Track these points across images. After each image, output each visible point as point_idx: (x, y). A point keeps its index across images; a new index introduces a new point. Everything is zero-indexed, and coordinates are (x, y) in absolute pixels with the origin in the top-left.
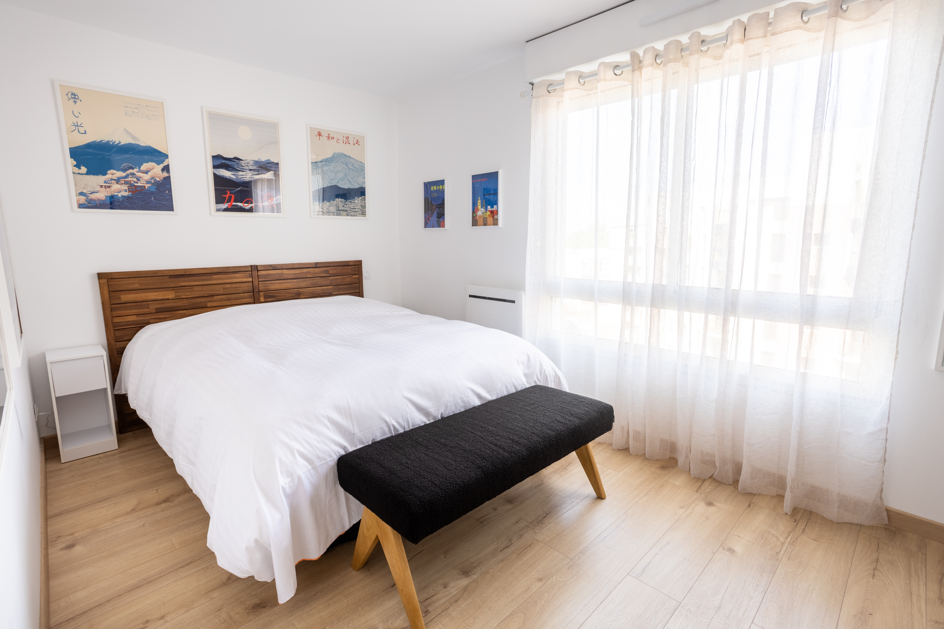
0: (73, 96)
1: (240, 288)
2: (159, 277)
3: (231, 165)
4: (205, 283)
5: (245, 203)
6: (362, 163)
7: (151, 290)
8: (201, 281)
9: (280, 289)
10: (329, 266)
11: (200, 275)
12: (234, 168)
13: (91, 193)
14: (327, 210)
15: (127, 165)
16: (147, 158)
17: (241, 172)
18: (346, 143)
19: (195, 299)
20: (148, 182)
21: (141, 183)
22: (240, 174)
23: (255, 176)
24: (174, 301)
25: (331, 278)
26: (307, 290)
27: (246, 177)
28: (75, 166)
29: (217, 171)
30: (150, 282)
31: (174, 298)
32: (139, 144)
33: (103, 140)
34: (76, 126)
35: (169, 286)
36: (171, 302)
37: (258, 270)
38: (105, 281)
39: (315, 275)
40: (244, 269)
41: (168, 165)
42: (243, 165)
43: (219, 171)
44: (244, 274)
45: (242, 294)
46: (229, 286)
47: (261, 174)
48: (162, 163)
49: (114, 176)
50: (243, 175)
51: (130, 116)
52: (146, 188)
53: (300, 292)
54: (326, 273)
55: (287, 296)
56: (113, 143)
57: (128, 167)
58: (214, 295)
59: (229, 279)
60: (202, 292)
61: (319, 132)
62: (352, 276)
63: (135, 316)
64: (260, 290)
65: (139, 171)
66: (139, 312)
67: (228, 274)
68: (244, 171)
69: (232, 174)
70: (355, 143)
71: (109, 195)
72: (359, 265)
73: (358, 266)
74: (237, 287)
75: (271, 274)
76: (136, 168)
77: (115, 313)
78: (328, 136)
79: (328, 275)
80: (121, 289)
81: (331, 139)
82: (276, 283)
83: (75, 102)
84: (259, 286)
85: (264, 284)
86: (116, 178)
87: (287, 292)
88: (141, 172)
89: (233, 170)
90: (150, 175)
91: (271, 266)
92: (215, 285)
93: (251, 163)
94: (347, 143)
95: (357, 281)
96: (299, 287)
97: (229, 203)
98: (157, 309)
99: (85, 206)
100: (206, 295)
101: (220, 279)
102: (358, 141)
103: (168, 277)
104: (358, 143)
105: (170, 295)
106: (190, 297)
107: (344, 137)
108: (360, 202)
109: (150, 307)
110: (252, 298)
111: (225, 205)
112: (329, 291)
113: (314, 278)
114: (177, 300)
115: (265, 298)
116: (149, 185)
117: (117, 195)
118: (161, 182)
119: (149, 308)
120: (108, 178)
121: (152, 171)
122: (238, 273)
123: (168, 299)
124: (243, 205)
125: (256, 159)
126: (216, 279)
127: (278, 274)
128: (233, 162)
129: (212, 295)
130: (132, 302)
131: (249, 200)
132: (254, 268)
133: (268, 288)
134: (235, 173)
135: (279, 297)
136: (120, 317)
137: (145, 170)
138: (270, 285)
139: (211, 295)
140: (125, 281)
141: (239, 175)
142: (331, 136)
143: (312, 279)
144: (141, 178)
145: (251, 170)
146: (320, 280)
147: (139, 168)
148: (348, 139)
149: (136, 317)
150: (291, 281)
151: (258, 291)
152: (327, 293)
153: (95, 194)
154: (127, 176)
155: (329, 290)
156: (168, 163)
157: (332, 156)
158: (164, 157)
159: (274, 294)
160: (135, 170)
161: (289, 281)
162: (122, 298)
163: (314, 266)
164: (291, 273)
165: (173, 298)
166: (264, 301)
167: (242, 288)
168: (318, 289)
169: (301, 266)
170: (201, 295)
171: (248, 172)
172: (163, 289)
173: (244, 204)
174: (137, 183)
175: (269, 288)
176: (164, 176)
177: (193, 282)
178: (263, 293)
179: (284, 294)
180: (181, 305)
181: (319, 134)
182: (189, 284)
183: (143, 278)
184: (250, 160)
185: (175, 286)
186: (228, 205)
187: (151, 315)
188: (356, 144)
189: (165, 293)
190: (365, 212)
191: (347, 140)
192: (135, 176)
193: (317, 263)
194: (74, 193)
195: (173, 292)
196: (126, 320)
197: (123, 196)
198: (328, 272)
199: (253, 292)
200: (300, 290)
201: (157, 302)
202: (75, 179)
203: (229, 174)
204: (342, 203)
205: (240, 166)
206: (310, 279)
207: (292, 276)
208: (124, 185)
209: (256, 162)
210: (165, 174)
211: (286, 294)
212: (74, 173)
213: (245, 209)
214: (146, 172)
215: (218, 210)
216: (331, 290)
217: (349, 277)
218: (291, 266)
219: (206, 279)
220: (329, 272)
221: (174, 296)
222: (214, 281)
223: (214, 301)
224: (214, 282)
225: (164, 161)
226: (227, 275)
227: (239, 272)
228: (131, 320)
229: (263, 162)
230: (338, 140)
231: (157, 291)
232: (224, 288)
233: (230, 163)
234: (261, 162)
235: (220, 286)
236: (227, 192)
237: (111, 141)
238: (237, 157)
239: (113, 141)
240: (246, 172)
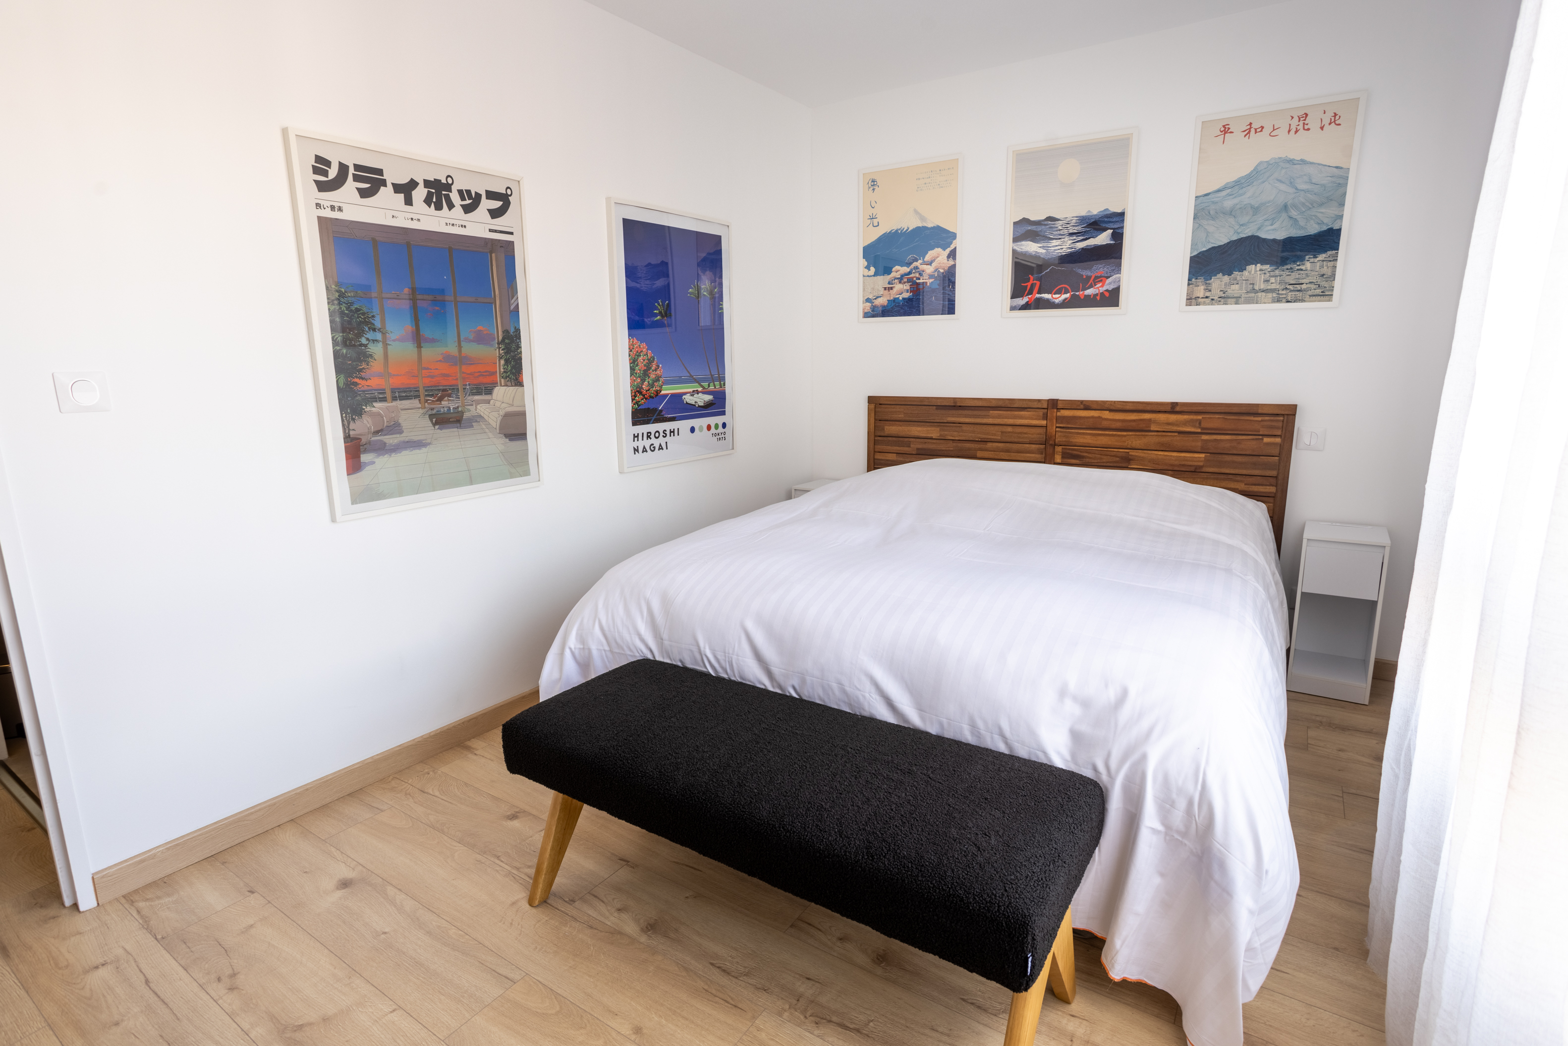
0: (872, 183)
1: (1026, 436)
2: (925, 407)
3: (1041, 231)
4: (978, 421)
5: (1054, 294)
6: (1341, 168)
7: (915, 423)
8: (973, 417)
9: (1091, 445)
10: (1204, 411)
11: (973, 408)
12: (1044, 236)
13: (875, 299)
14: (1222, 292)
15: (912, 257)
16: (933, 243)
17: (1054, 241)
18: (1296, 132)
19: (963, 443)
20: (931, 276)
21: (923, 279)
22: (1053, 244)
23: (1078, 244)
24: (938, 441)
25: (1205, 437)
26: (1145, 453)
27: (1062, 249)
28: (865, 268)
29: (1017, 245)
30: (915, 412)
31: (939, 438)
32: (926, 225)
33: (892, 230)
34: (871, 219)
35: (934, 420)
36: (935, 443)
37: (1058, 407)
38: (873, 406)
39: (1167, 427)
40: (1036, 405)
41: (955, 248)
42: (1060, 228)
43: (1022, 245)
44: (1034, 413)
45: (1027, 445)
46: (1010, 429)
47: (1089, 238)
48: (949, 247)
49: (898, 273)
50: (1057, 246)
51: (921, 190)
52: (928, 284)
53: (1130, 457)
54: (1195, 427)
55: (1104, 461)
56: (901, 231)
57: (913, 260)
58: (987, 440)
59: (1011, 419)
60: (973, 435)
61: (1224, 126)
62: (1261, 437)
63: (895, 454)
64: (1056, 442)
65: (923, 262)
66: (899, 450)
67: (1011, 411)
68: (1060, 239)
69: (1040, 247)
70: (1326, 121)
71: (892, 298)
72: (1287, 415)
73: (1284, 417)
74: (1021, 433)
75: (1080, 418)
76: (920, 259)
77: (878, 448)
78: (1249, 127)
79: (1199, 430)
80: (887, 418)
81: (1256, 132)
82: (1087, 433)
83: (874, 190)
84: (1057, 435)
85: (1066, 432)
86: (899, 277)
87: (1106, 452)
88: (925, 264)
89: (1043, 240)
90: (934, 266)
91: (1082, 402)
92: (991, 426)
93: (1074, 221)
94: (1302, 130)
95: (1276, 451)
96: (1129, 447)
97: (1030, 296)
98: (918, 449)
99: (870, 315)
100: (977, 440)
101: (999, 417)
102: (1335, 115)
103: (935, 407)
104: (1335, 121)
105: (934, 432)
106: (957, 438)
107: (1292, 118)
108: (1318, 268)
109: (912, 446)
110: (1042, 454)
111: (1024, 299)
112: (1196, 464)
113: (1164, 434)
114: (942, 441)
115: (1063, 457)
116: (931, 280)
117: (898, 298)
118: (945, 274)
119: (910, 447)
120: (892, 277)
121: (936, 261)
122: (1026, 410)
123: (931, 438)
124: (1052, 296)
125: (1083, 213)
126: (993, 417)
127: (1093, 417)
128: (1043, 227)
129: (985, 440)
130: (894, 436)
131: (1062, 288)
132: (1053, 404)
133: (1071, 440)
134: (1045, 245)
135: (1087, 460)
136: (881, 453)
137: (930, 260)
138: (1075, 435)
139: (983, 440)
140: (891, 408)
141: (1050, 247)
142: (1254, 126)
143: (1160, 434)
144: (923, 271)
145: (1071, 234)
146: (1178, 438)
147: (923, 260)
148: (1305, 120)
149: (896, 456)
150: (1114, 433)
151: (1054, 443)
152: (1190, 466)
153: (879, 299)
154: (910, 273)
155: (1195, 462)
156: (955, 246)
157: (1252, 172)
158: (952, 238)
159: (1081, 452)
160: (920, 261)
161: (1111, 433)
162: (885, 429)
163: (1169, 408)
164: (1117, 418)
165: (937, 438)
166: (1060, 462)
167: (1030, 435)
168: (1171, 456)
169: (1141, 407)
170: (971, 439)
171: (1067, 238)
172: (928, 424)
173: (1054, 296)
174: (919, 279)
175: (1073, 440)
176: (949, 265)
177: (963, 417)
178: (1061, 447)
179: (1099, 456)
180: (945, 449)
181: (1225, 130)
182: (958, 420)
183: (909, 406)
184: (1073, 217)
185: (941, 421)
186: (1028, 300)
187: (911, 456)
188: (1330, 124)
189: (929, 429)
190: (1333, 290)
191: (1301, 123)
192: (918, 270)
193: (1174, 405)
194: (861, 300)
195: (938, 429)
196: (887, 458)
197: (904, 299)
198: (1200, 423)
199: (1045, 444)
200: (1130, 453)
201: (919, 440)
202: (864, 282)
203: (1036, 248)
204: (1263, 275)
205: (1054, 231)
206: (1155, 434)
207: (1118, 425)
208: (906, 284)
209: (1082, 220)
210: (951, 262)
211: (1103, 457)
212: (864, 276)
213: (1054, 303)
214: (930, 263)
215: (1013, 308)
216: (1201, 461)
217: (1253, 439)
218: (1119, 406)
219: (979, 415)
220: (1202, 423)
221: (939, 435)
222: (990, 419)
223: (986, 450)
224: (990, 421)
225: (951, 243)
226: (1009, 412)
227: (1028, 410)
228: (890, 459)
229: (1096, 215)
230: (1274, 130)
231: (918, 426)
232: (1002, 432)
233: (1039, 228)
234: (1092, 216)
235: (997, 428)
236: (1030, 278)
237: (899, 229)
238: (1051, 216)
239: (902, 229)
240: (1062, 240)
